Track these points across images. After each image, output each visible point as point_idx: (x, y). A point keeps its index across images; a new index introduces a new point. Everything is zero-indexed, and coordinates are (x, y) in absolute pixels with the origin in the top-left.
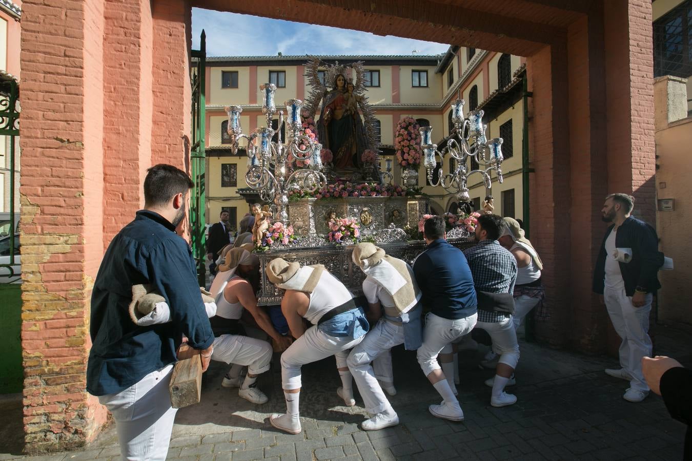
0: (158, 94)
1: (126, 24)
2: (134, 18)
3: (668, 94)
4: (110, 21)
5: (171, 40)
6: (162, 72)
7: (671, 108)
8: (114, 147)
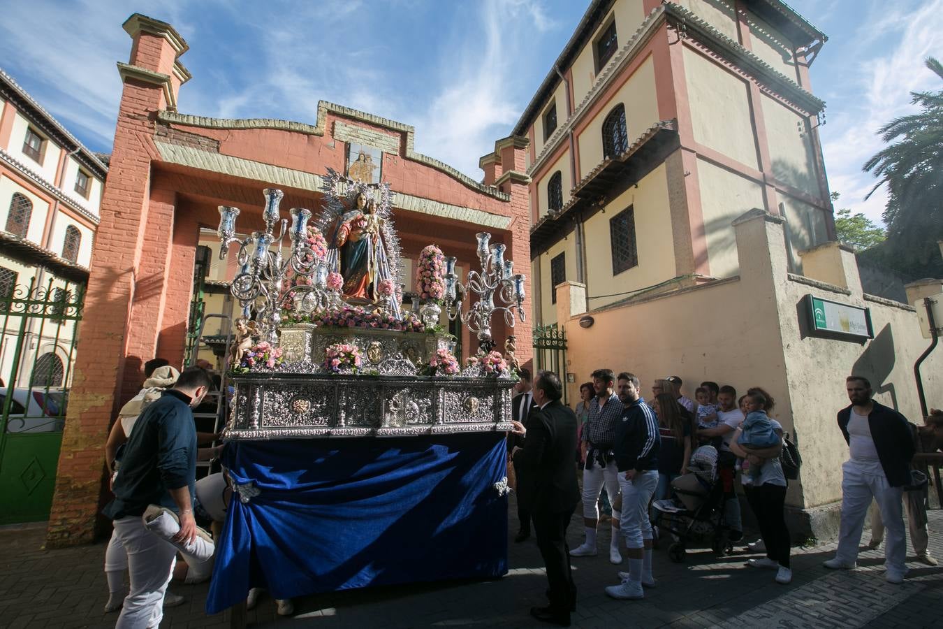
0: (171, 296)
1: (157, 255)
2: (163, 251)
3: (570, 295)
4: (146, 253)
5: (184, 259)
6: (175, 281)
7: (573, 305)
8: (137, 335)
